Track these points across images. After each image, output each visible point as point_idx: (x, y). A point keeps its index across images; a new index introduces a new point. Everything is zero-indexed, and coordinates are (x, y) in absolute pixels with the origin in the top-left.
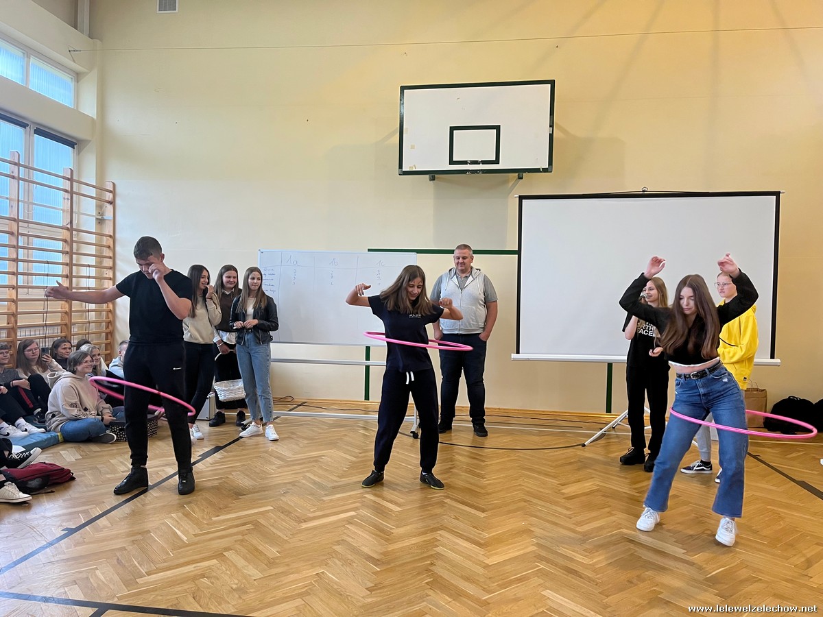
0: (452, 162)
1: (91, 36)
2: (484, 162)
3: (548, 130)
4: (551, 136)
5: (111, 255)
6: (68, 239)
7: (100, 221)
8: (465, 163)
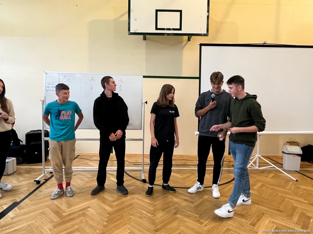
0: (157, 29)
2: (174, 29)
3: (206, 14)
4: (208, 17)
8: (164, 29)
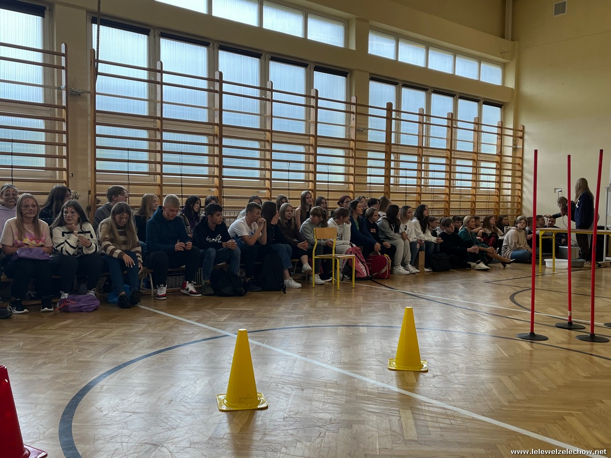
1: (512, 40)
5: (520, 169)
6: (499, 162)
7: (515, 150)
